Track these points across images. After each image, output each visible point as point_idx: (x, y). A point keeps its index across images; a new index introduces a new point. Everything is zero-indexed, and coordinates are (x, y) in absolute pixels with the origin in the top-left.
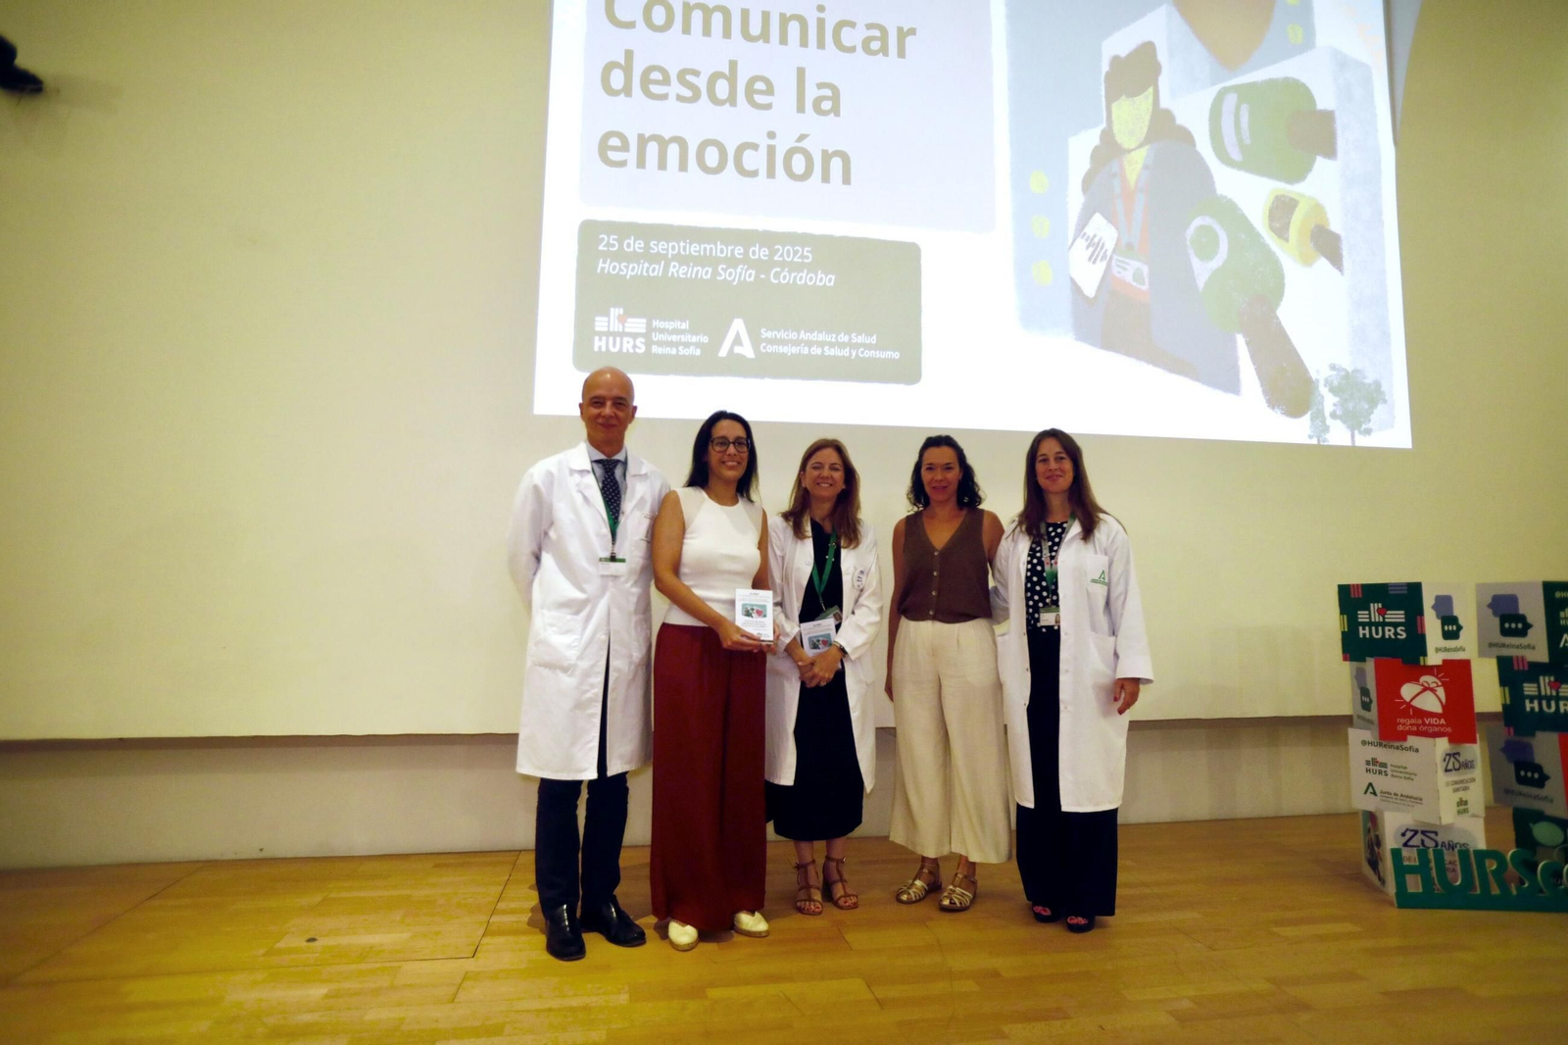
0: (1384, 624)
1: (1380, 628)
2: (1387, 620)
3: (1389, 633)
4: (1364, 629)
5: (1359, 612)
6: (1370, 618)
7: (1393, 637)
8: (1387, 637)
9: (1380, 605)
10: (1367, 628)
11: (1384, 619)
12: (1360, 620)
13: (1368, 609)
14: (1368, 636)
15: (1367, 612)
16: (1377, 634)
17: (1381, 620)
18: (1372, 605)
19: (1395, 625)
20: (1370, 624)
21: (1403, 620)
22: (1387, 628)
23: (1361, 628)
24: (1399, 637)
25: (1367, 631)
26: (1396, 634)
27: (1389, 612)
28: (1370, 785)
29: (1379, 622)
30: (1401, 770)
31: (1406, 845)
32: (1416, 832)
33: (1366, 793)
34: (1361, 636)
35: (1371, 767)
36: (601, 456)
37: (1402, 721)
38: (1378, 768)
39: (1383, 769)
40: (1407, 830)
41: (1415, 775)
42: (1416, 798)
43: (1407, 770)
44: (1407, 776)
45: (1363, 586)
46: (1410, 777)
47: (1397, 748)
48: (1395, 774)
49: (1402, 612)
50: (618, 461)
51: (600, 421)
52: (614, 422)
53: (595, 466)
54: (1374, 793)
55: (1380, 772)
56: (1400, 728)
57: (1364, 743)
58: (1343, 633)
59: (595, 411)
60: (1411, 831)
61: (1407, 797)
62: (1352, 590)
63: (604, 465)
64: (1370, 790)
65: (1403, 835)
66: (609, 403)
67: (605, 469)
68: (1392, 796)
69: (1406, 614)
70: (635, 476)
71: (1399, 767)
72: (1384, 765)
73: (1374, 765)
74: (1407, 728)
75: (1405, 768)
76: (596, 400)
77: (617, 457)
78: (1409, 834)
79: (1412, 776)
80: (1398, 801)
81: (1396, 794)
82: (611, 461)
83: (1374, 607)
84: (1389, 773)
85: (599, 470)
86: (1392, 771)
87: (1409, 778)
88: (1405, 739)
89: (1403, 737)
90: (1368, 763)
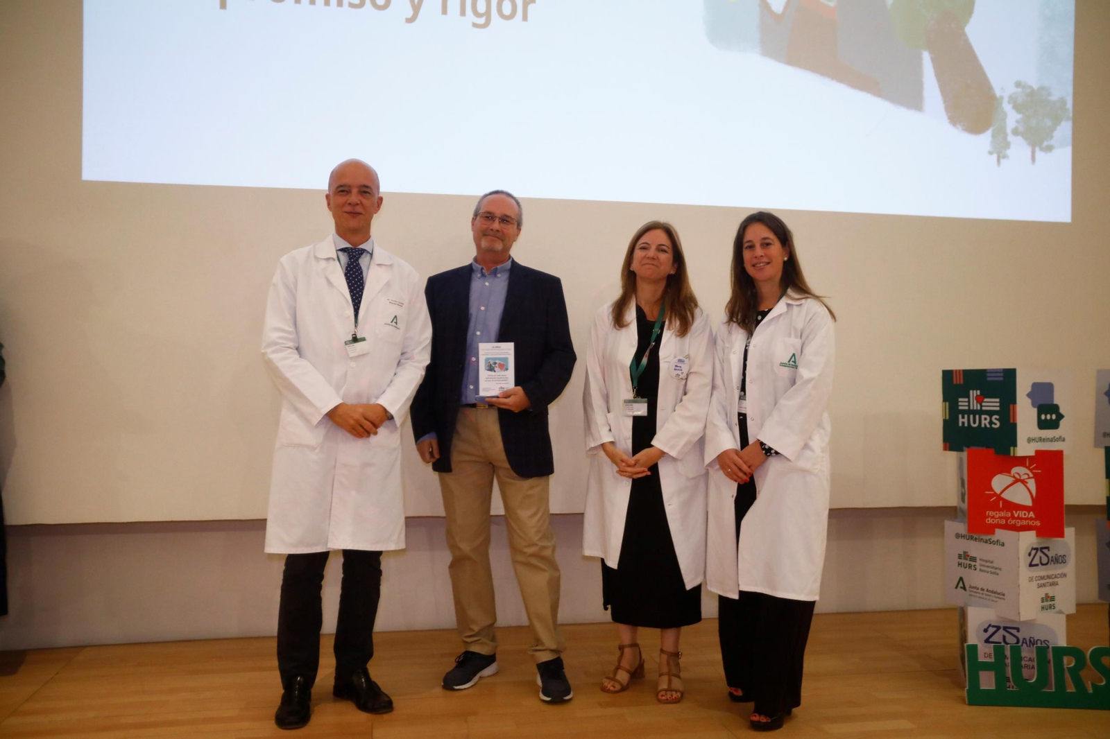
0: (981, 412)
1: (977, 417)
2: (984, 408)
3: (985, 421)
4: (963, 418)
5: (960, 400)
6: (969, 406)
7: (988, 426)
8: (983, 426)
9: (979, 392)
10: (966, 416)
11: (981, 406)
12: (960, 408)
13: (968, 397)
14: (966, 425)
15: (967, 400)
16: (974, 423)
17: (979, 408)
18: (971, 392)
19: (991, 413)
20: (969, 412)
21: (998, 409)
22: (983, 417)
23: (960, 416)
24: (993, 426)
25: (965, 420)
26: (991, 423)
27: (986, 400)
28: (961, 579)
29: (977, 410)
30: (988, 564)
31: (987, 641)
32: (998, 628)
33: (956, 587)
34: (960, 425)
35: (963, 561)
36: (347, 245)
37: (991, 513)
38: (968, 562)
39: (973, 563)
40: (990, 626)
41: (1000, 569)
42: (999, 594)
43: (995, 565)
44: (993, 570)
45: (965, 371)
46: (995, 571)
47: (986, 542)
48: (983, 568)
49: (998, 400)
50: (363, 251)
51: (348, 209)
52: (359, 209)
53: (340, 254)
54: (964, 588)
55: (970, 567)
56: (989, 521)
57: (958, 536)
58: (945, 421)
59: (341, 200)
60: (994, 626)
61: (992, 592)
62: (954, 375)
63: (349, 253)
64: (961, 585)
65: (986, 631)
66: (355, 191)
67: (349, 256)
68: (979, 591)
69: (1000, 402)
70: (379, 265)
71: (987, 561)
72: (974, 559)
73: (965, 559)
74: (996, 521)
75: (992, 562)
76: (342, 189)
77: (361, 247)
78: (991, 630)
79: (997, 571)
80: (984, 596)
81: (983, 590)
82: (355, 249)
83: (974, 393)
84: (978, 567)
85: (344, 258)
86: (981, 565)
87: (994, 573)
88: (993, 533)
89: (991, 530)
90: (960, 557)
